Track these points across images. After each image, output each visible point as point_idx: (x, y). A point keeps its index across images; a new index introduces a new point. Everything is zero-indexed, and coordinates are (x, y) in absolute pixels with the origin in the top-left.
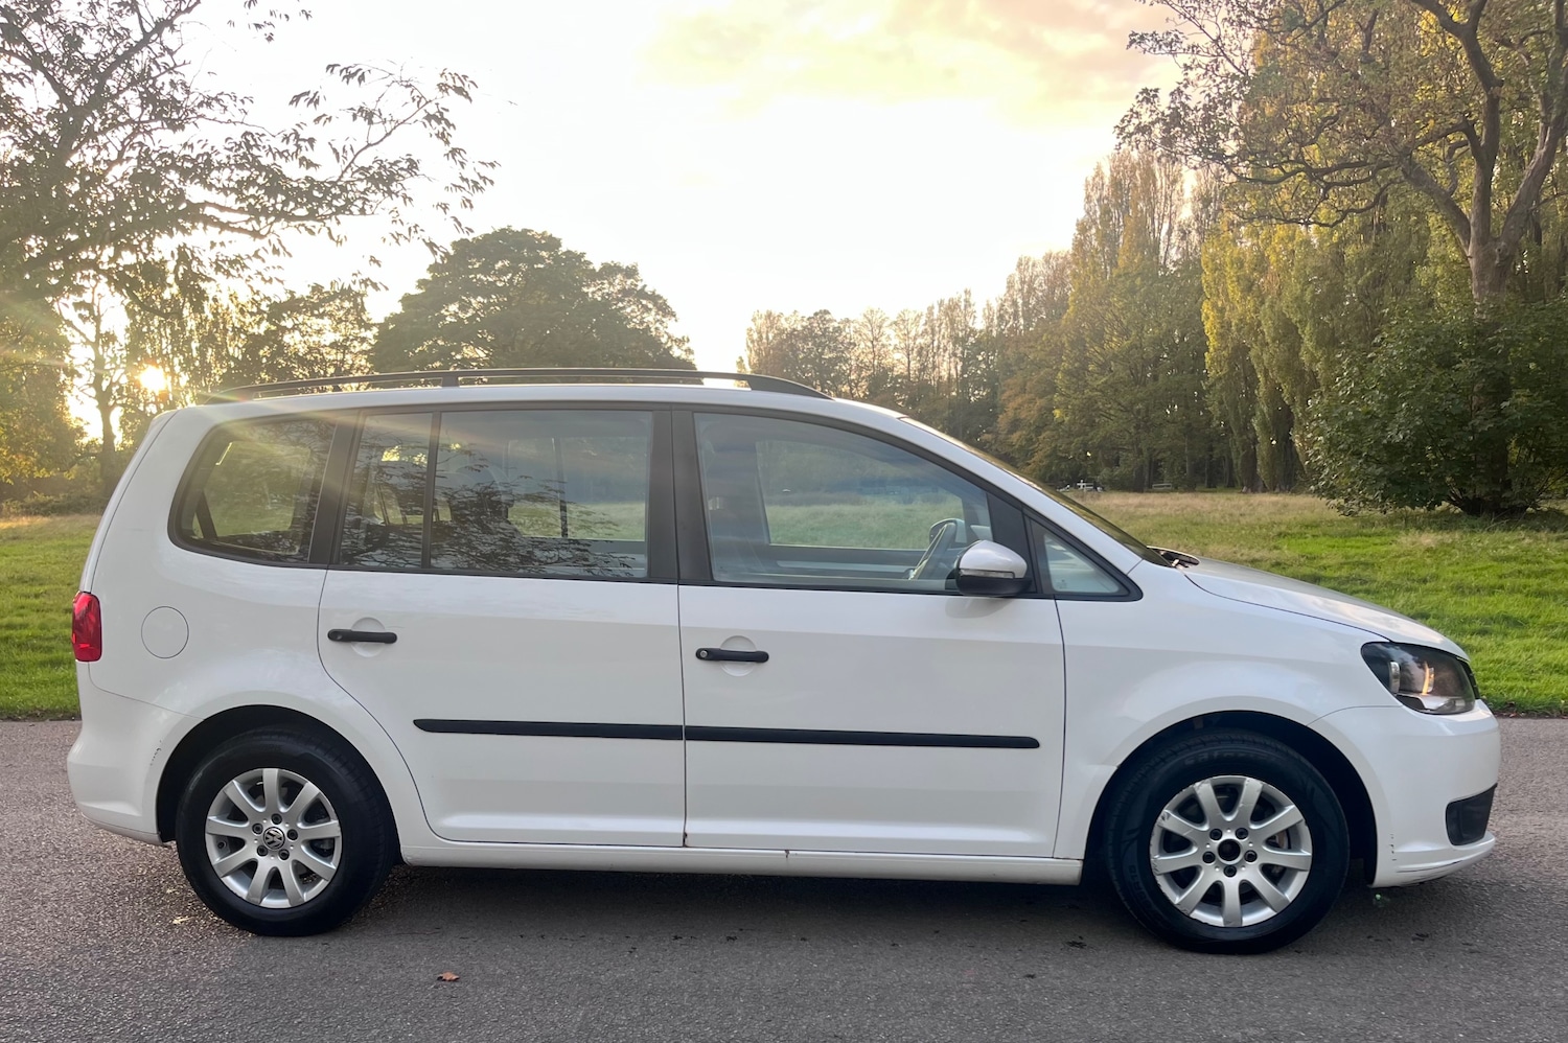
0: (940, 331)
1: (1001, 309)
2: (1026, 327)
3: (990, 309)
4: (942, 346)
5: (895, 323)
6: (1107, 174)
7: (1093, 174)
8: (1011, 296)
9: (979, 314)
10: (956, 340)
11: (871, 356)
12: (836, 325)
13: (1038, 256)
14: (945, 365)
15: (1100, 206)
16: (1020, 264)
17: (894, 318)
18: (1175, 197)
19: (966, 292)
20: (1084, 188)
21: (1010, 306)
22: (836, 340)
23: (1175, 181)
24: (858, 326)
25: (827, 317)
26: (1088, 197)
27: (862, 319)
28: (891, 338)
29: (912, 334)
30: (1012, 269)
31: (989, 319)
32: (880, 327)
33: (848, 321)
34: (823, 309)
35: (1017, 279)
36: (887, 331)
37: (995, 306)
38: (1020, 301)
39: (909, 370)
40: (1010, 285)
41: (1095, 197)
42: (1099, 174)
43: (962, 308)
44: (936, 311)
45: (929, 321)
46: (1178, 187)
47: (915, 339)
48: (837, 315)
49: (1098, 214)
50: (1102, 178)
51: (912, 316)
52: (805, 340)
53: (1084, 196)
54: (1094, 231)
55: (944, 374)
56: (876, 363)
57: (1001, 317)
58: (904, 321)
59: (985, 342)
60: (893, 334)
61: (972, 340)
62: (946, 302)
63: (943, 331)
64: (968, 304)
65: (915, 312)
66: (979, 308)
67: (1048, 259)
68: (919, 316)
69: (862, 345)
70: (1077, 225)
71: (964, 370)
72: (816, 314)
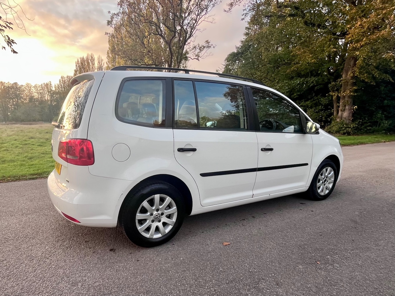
0: (44, 89)
1: (58, 86)
2: (64, 90)
3: (55, 86)
4: (45, 93)
5: (34, 87)
6: (80, 61)
7: (77, 61)
8: (61, 83)
9: (53, 87)
10: (49, 92)
11: (29, 94)
12: (19, 86)
13: (65, 76)
14: (46, 97)
15: (79, 68)
16: (62, 77)
17: (34, 86)
18: (94, 68)
19: (50, 82)
20: (75, 63)
21: (61, 86)
22: (19, 89)
23: (94, 65)
24: (25, 87)
25: (17, 84)
26: (76, 65)
27: (26, 85)
28: (33, 90)
29: (38, 90)
30: (60, 78)
31: (55, 88)
32: (31, 88)
33: (22, 85)
34: (16, 82)
35: (61, 80)
36: (32, 88)
37: (57, 85)
38: (62, 85)
39: (38, 97)
40: (60, 81)
41: (78, 65)
42: (78, 61)
43: (49, 85)
44: (43, 85)
45: (42, 87)
46: (94, 66)
47: (39, 91)
48: (20, 84)
49: (79, 69)
50: (79, 62)
51: (38, 86)
52: (11, 89)
53: (75, 65)
54: (78, 72)
55: (46, 98)
56: (30, 95)
57: (58, 88)
58: (36, 86)
59: (55, 93)
60: (34, 89)
61: (52, 92)
62: (45, 83)
63: (45, 89)
64: (51, 84)
65: (38, 85)
66: (53, 85)
67: (68, 77)
68: (39, 86)
69: (27, 91)
70: (74, 70)
71: (51, 98)
72: (14, 83)
